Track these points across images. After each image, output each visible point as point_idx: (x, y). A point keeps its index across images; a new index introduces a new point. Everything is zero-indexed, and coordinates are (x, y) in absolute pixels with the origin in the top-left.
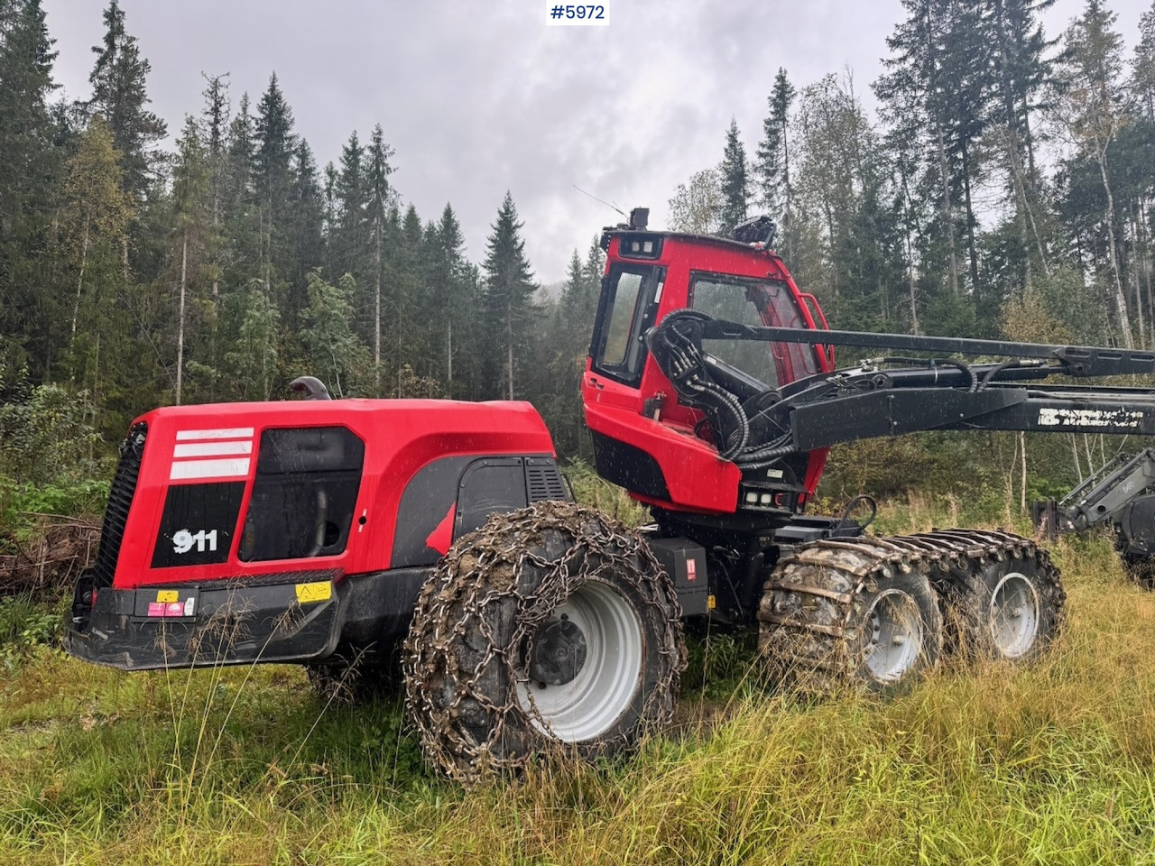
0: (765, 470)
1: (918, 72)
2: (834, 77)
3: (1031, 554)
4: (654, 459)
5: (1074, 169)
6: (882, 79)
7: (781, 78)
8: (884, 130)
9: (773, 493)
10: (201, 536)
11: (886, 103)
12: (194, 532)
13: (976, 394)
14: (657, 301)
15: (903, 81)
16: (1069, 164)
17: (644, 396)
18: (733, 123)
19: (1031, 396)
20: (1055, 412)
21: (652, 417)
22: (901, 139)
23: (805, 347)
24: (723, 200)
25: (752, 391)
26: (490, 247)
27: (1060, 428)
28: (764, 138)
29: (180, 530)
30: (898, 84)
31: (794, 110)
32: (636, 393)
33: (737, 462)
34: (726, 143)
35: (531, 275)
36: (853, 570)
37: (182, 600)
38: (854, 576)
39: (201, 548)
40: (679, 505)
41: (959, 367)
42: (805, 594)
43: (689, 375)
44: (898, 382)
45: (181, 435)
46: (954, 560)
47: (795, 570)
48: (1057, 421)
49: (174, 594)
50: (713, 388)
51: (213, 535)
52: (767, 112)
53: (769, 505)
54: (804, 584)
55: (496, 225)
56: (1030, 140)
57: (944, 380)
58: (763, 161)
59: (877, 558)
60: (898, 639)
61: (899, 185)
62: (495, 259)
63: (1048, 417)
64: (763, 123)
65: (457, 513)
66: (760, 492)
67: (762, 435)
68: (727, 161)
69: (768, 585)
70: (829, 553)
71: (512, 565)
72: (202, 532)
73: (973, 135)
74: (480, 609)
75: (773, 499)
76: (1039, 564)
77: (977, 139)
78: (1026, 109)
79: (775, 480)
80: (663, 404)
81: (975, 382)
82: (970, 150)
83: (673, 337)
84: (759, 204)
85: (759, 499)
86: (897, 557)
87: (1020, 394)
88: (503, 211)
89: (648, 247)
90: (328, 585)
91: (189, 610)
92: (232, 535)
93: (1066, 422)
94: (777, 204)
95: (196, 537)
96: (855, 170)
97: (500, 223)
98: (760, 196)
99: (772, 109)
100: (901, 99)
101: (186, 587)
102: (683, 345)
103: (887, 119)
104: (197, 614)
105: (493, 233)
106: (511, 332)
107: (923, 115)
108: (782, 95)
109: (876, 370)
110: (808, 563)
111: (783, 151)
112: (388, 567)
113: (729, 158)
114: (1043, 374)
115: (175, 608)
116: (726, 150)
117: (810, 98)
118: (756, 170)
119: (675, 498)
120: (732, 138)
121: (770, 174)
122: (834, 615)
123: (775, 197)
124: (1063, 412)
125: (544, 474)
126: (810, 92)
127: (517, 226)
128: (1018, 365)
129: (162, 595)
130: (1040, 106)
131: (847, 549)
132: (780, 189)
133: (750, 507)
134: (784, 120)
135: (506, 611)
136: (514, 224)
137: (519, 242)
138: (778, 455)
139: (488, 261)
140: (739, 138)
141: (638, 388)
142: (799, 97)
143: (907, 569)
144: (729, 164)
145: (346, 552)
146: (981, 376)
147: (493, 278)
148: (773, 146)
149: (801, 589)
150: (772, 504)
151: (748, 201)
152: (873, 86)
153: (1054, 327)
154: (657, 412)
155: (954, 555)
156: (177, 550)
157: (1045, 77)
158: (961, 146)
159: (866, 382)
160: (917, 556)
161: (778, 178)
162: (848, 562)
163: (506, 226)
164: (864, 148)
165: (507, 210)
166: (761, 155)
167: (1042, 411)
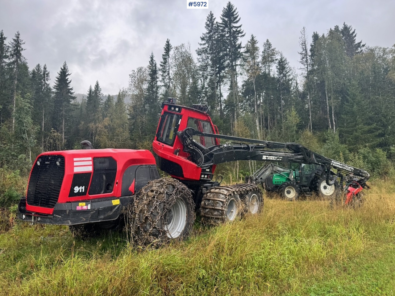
0: (206, 169)
1: (209, 49)
2: (184, 45)
3: (258, 189)
4: (181, 166)
5: (247, 84)
6: (199, 49)
7: (168, 42)
8: (198, 64)
9: (207, 175)
10: (81, 188)
11: (199, 57)
12: (79, 187)
13: (251, 152)
14: (179, 123)
15: (205, 51)
16: (245, 82)
17: (174, 149)
18: (152, 53)
19: (261, 152)
20: (265, 156)
21: (176, 154)
22: (204, 68)
23: (213, 138)
24: (149, 78)
25: (203, 149)
26: (57, 81)
27: (267, 160)
28: (162, 60)
29: (76, 186)
30: (203, 52)
31: (171, 53)
32: (172, 148)
33: (201, 167)
34: (150, 60)
35: (73, 93)
36: (225, 194)
37: (87, 205)
38: (226, 195)
39: (81, 191)
40: (185, 178)
41: (247, 145)
42: (214, 200)
43: (189, 145)
44: (235, 148)
45: (75, 159)
46: (244, 191)
47: (210, 194)
48: (266, 159)
49: (84, 204)
50: (195, 148)
51: (83, 188)
52: (163, 52)
53: (206, 178)
54: (213, 197)
55: (59, 73)
56: (236, 74)
57: (244, 148)
58: (161, 67)
59: (230, 191)
60: (232, 210)
61: (203, 82)
62: (58, 85)
63: (264, 158)
64: (162, 55)
65: (135, 181)
66: (205, 175)
67: (207, 160)
68: (150, 65)
69: (203, 199)
70: (218, 190)
71: (163, 194)
72: (81, 187)
73: (222, 70)
74: (157, 205)
75: (207, 176)
76: (259, 192)
77: (223, 71)
78: (236, 65)
79: (208, 172)
80: (179, 151)
81: (251, 149)
82: (221, 74)
83: (186, 134)
84: (161, 81)
85: (204, 176)
86: (234, 190)
87: (259, 152)
88: (63, 68)
89: (177, 109)
90: (118, 200)
91: (89, 207)
92: (88, 187)
93: (268, 159)
94: (166, 82)
95: (79, 188)
96: (190, 76)
97: (61, 72)
98: (161, 78)
99: (165, 51)
100: (204, 56)
101: (87, 201)
102: (188, 137)
103: (200, 62)
104: (91, 209)
105: (58, 76)
106: (64, 113)
107: (210, 62)
108: (168, 48)
109: (230, 145)
110: (213, 193)
111: (168, 66)
112: (120, 196)
113: (151, 64)
114: (263, 148)
115: (85, 207)
116: (150, 62)
117: (177, 50)
118: (160, 70)
119: (185, 176)
120: (152, 58)
121: (164, 72)
122: (221, 205)
123: (165, 80)
124: (267, 157)
125: (154, 170)
126: (177, 48)
127: (68, 75)
128: (259, 145)
129: (80, 204)
130: (240, 65)
131: (223, 189)
132: (167, 77)
133: (202, 179)
134: (168, 56)
135: (162, 205)
136: (67, 73)
137: (69, 80)
138: (209, 166)
139: (55, 86)
140: (154, 59)
141: (172, 146)
142: (173, 49)
143: (236, 193)
144: (151, 66)
145: (113, 192)
146: (252, 147)
147: (57, 92)
148: (165, 63)
149: (213, 199)
150: (207, 178)
151: (157, 80)
152: (196, 51)
153: (246, 129)
154: (178, 153)
155: (244, 190)
156: (75, 192)
157: (242, 57)
158: (219, 72)
159: (228, 148)
160: (237, 190)
161: (166, 74)
162: (223, 192)
163: (64, 74)
164: (193, 69)
165: (65, 68)
166: (161, 65)
167: (263, 156)
